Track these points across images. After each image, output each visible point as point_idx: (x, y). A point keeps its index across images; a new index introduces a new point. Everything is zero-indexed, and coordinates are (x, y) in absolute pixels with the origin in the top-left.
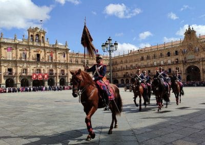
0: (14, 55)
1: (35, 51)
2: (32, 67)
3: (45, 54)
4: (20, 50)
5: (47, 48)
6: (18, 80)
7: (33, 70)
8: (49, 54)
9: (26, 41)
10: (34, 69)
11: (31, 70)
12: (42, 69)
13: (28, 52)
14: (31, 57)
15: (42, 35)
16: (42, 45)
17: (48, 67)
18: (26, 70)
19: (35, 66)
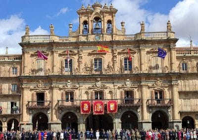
0: (49, 67)
1: (90, 54)
2: (85, 86)
3: (114, 57)
4: (60, 55)
5: (118, 43)
6: (54, 116)
7: (87, 93)
8: (122, 57)
9: (74, 34)
10: (90, 91)
11: (83, 93)
12: (106, 91)
13: (76, 57)
14: (82, 66)
15: (108, 17)
16: (108, 38)
17: (120, 85)
18: (72, 94)
19: (90, 86)
